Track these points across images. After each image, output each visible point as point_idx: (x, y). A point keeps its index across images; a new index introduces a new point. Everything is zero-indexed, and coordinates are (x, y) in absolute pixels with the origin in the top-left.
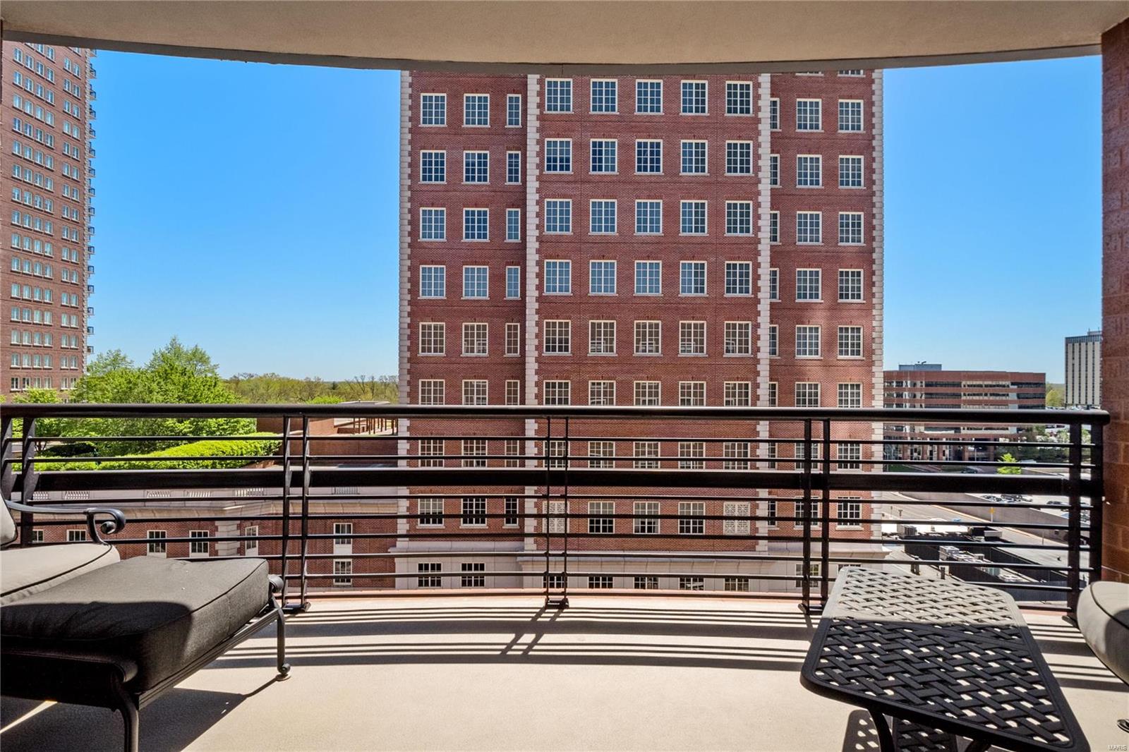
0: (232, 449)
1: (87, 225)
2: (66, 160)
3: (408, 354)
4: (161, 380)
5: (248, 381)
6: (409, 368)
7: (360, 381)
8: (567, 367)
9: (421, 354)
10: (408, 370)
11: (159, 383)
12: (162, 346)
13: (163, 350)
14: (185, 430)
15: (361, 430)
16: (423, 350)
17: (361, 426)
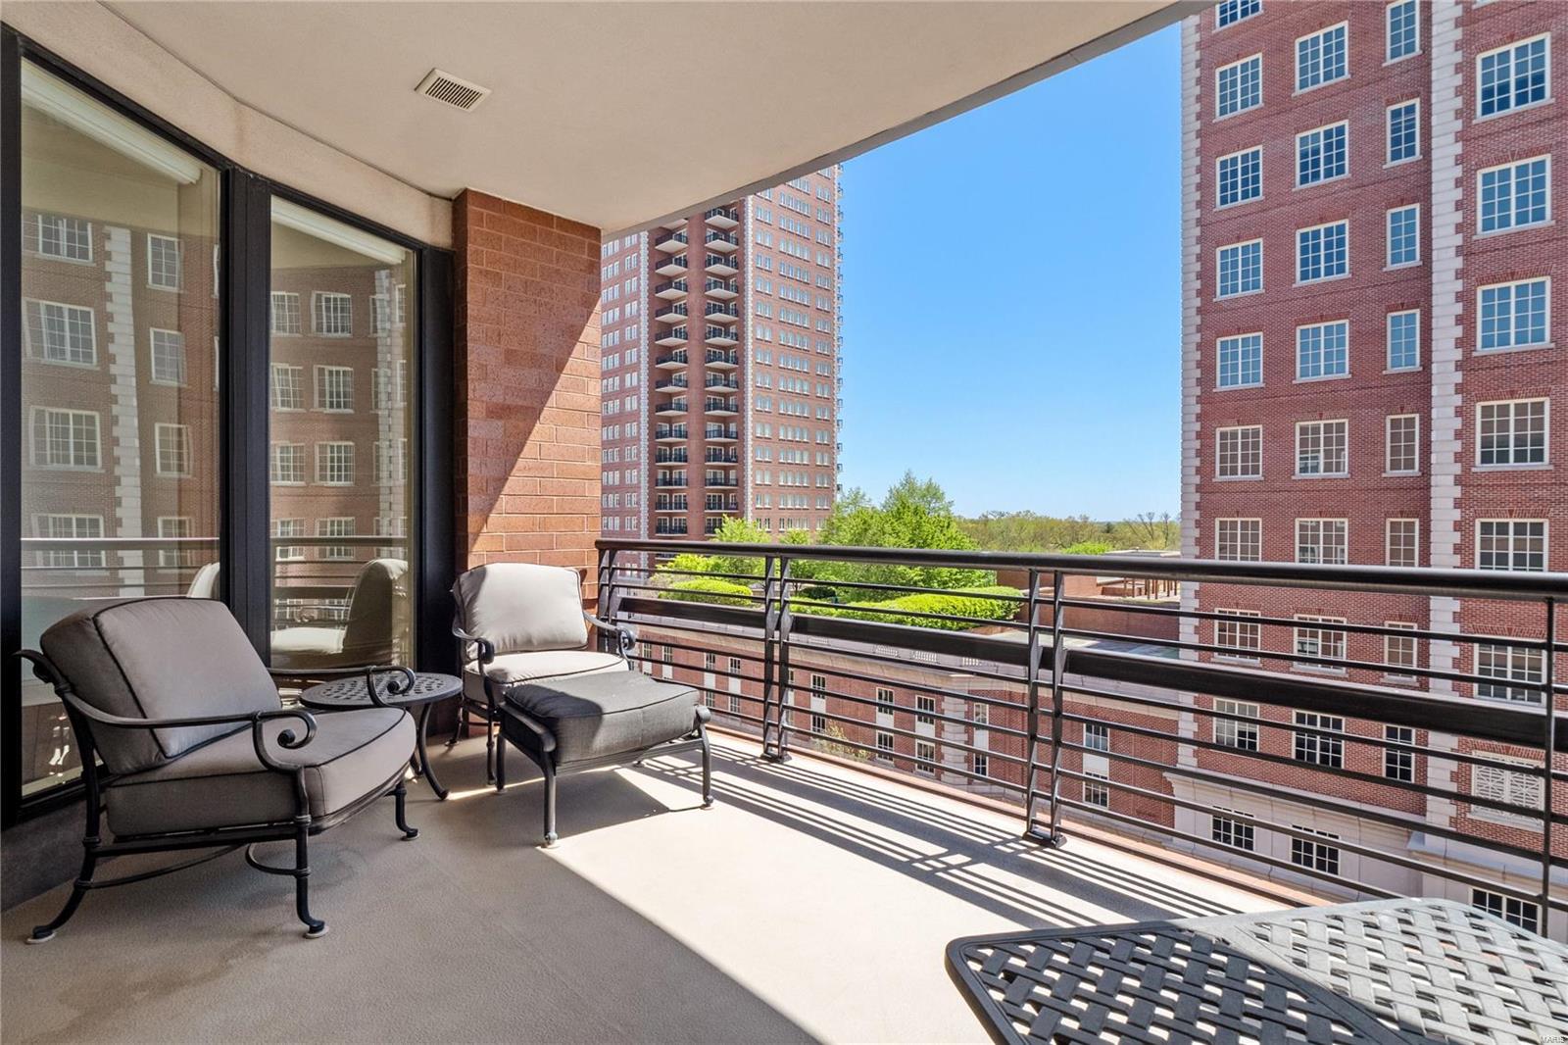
0: (964, 605)
1: (836, 356)
2: (821, 291)
3: (1197, 480)
4: (893, 520)
5: (998, 521)
6: (1198, 500)
7: (1146, 520)
8: (1539, 493)
9: (1218, 478)
10: (1197, 503)
11: (892, 523)
12: (896, 481)
13: (898, 485)
14: (916, 578)
15: (1136, 592)
16: (1223, 472)
17: (1136, 587)
